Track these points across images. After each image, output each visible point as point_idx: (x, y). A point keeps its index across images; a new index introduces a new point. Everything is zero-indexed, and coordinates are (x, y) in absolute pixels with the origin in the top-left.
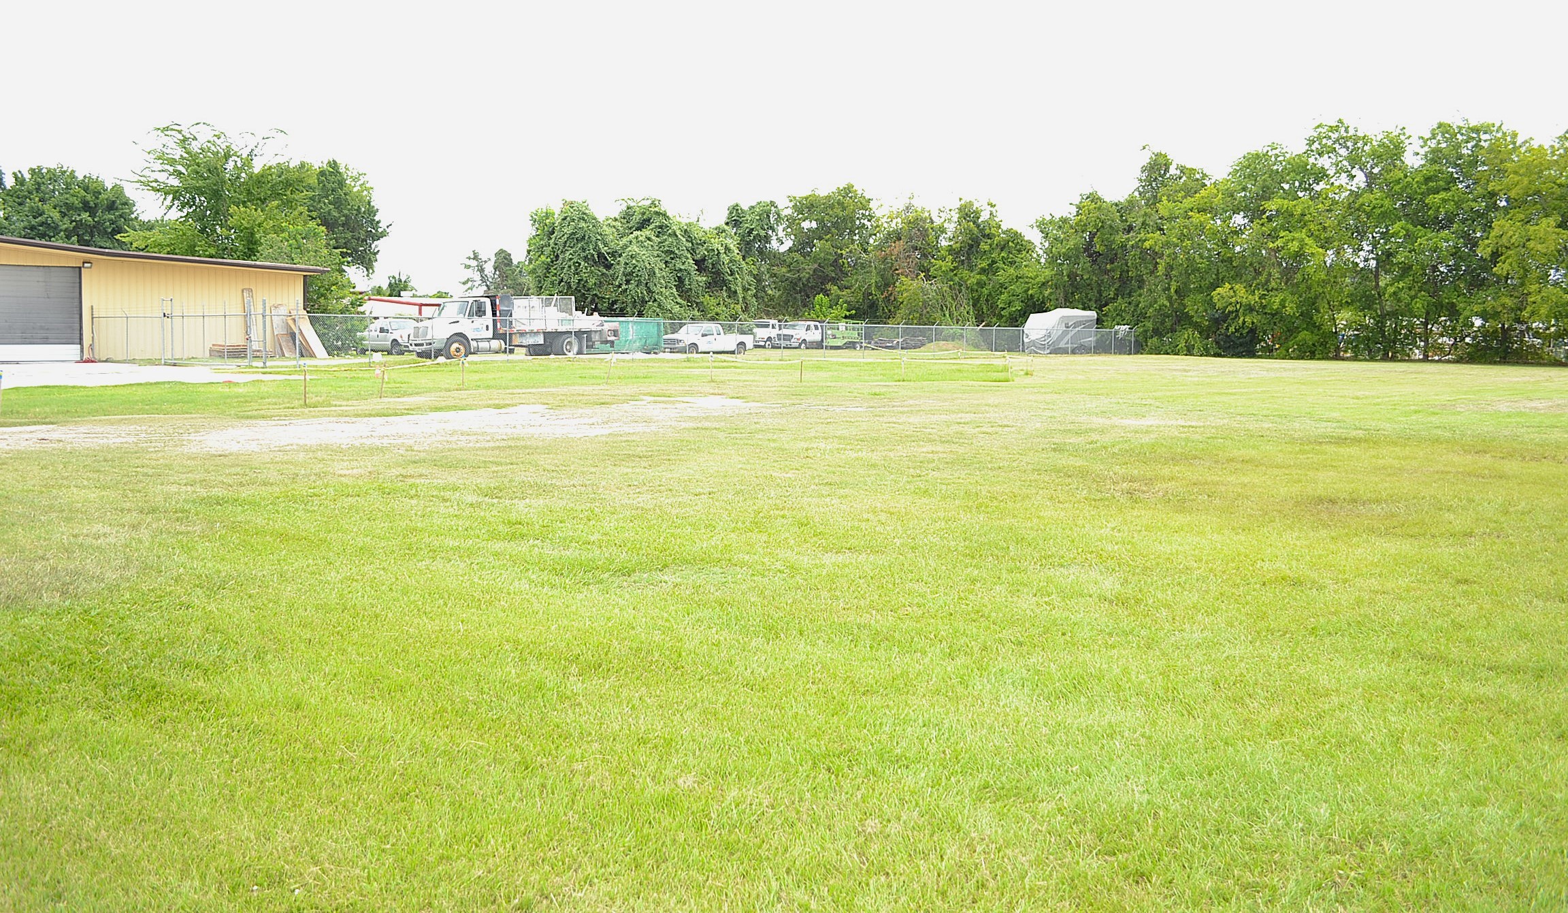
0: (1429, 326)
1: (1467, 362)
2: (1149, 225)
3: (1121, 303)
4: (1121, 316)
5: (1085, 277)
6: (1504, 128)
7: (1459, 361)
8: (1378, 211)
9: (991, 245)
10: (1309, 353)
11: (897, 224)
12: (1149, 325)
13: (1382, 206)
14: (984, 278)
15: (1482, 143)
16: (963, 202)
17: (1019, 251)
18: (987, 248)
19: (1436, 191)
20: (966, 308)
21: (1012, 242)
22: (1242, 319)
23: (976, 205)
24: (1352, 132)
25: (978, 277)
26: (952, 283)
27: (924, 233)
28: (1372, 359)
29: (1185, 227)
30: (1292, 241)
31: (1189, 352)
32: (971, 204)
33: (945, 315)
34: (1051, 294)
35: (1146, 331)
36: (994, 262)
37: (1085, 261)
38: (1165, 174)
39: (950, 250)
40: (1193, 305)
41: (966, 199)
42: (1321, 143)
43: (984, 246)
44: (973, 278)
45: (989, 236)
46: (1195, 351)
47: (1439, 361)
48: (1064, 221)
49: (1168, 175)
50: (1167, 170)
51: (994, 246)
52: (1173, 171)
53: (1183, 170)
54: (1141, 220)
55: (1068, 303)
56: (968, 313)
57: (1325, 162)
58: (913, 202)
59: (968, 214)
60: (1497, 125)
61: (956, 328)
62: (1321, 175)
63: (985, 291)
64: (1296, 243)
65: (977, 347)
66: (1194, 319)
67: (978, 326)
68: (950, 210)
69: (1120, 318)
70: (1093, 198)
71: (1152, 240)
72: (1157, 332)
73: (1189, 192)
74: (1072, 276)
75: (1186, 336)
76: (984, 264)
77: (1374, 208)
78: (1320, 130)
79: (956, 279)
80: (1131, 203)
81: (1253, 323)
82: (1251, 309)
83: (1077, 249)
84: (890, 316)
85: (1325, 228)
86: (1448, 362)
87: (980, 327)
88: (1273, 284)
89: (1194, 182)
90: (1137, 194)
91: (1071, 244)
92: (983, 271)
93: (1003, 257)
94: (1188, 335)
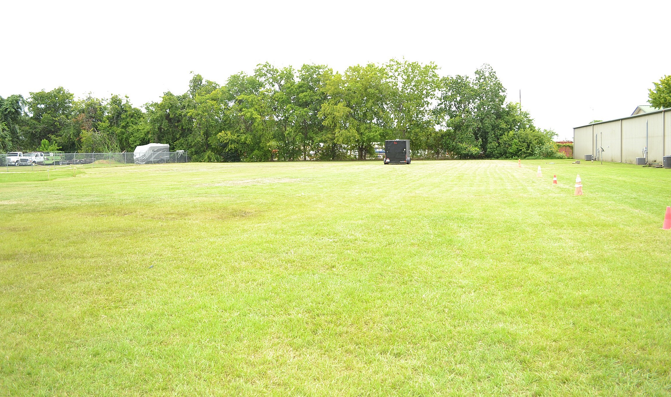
0: (306, 147)
1: (320, 161)
2: (190, 106)
3: (182, 140)
4: (182, 146)
5: (165, 129)
6: (328, 67)
7: (317, 160)
8: (281, 100)
9: (126, 115)
10: (260, 159)
11: (84, 106)
12: (193, 150)
13: (282, 98)
14: (123, 130)
15: (321, 73)
16: (113, 96)
17: (139, 118)
18: (124, 116)
19: (303, 92)
20: (116, 144)
21: (136, 114)
22: (230, 146)
23: (119, 97)
24: (272, 67)
25: (120, 130)
26: (108, 133)
27: (95, 110)
28: (285, 161)
29: (206, 107)
30: (249, 112)
31: (210, 160)
32: (117, 96)
33: (105, 148)
34: (151, 137)
35: (192, 152)
36: (128, 123)
37: (165, 122)
38: (200, 84)
39: (108, 118)
40: (212, 141)
41: (115, 94)
42: (259, 73)
43: (123, 116)
44: (119, 130)
45: (126, 111)
46: (212, 160)
47: (310, 161)
48: (156, 104)
49: (202, 84)
50: (201, 83)
51: (128, 115)
52: (204, 82)
53: (208, 82)
54: (187, 104)
55: (159, 141)
56: (117, 146)
57: (262, 79)
58: (91, 95)
59: (116, 101)
60: (326, 66)
61: (110, 153)
62: (261, 85)
63: (124, 136)
64: (249, 114)
65: (120, 161)
66: (212, 146)
67: (122, 152)
68: (107, 99)
69: (181, 147)
70: (169, 94)
71: (191, 112)
72: (196, 153)
73: (208, 92)
74: (160, 129)
75: (208, 154)
76: (123, 124)
77: (279, 99)
78: (259, 66)
79: (111, 131)
80: (185, 97)
81: (235, 147)
82: (233, 141)
83: (161, 116)
84: (80, 148)
85: (262, 107)
86: (313, 161)
87: (123, 153)
88: (242, 131)
89: (212, 87)
90: (189, 92)
91: (158, 115)
92: (123, 127)
93: (132, 121)
94: (209, 153)
